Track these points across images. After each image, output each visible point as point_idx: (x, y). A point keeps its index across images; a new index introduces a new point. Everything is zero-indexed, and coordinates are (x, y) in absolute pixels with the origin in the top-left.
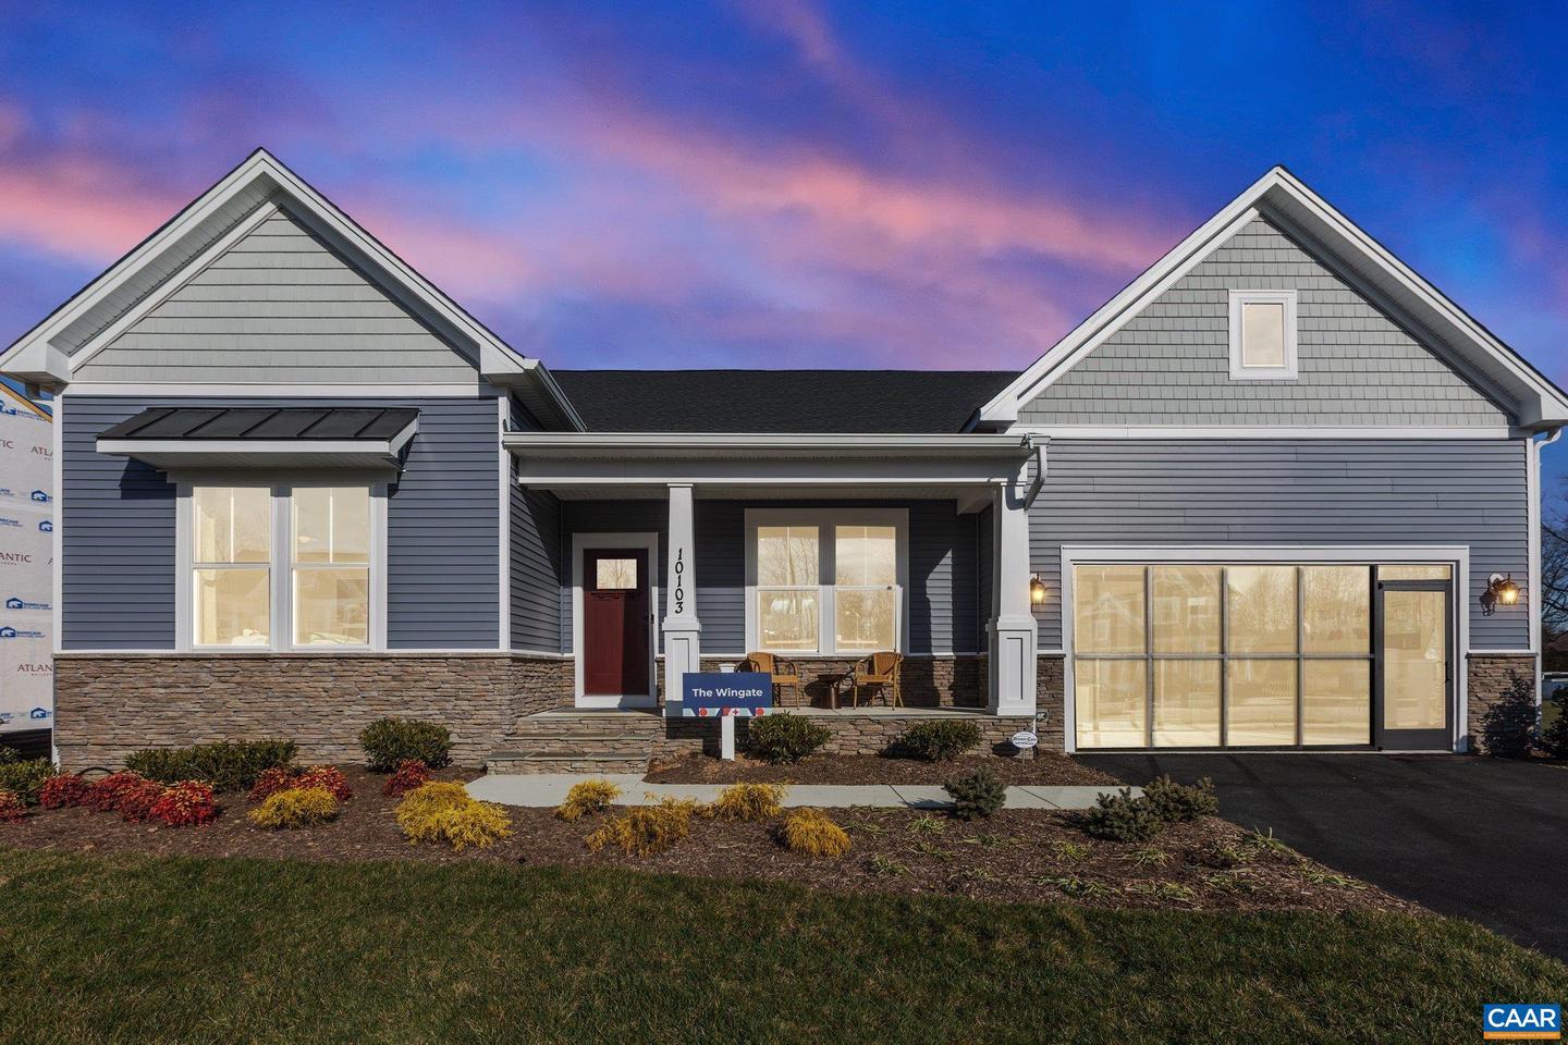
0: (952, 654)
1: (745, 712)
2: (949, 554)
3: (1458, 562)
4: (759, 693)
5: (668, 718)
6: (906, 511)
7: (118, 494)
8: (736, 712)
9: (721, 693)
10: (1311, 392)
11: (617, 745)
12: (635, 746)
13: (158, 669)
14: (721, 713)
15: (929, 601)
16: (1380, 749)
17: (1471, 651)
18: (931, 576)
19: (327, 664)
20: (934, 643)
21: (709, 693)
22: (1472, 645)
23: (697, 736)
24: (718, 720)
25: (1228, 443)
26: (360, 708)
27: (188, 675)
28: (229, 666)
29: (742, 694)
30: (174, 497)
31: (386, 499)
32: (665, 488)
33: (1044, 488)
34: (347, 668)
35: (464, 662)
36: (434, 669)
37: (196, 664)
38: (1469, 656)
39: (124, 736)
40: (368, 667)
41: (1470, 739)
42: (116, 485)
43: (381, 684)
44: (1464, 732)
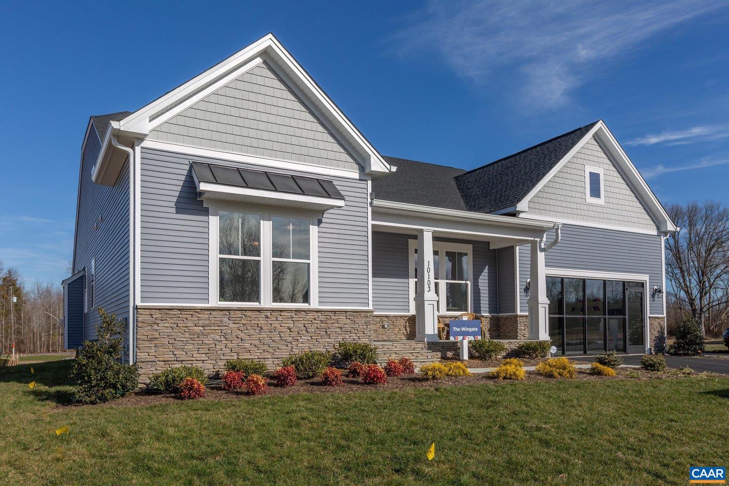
0: (489, 314)
1: (472, 338)
2: (487, 267)
3: (646, 281)
4: (477, 329)
5: (428, 343)
6: (471, 246)
7: (174, 210)
8: (468, 338)
9: (463, 329)
10: (608, 211)
11: (418, 355)
12: (425, 355)
13: (199, 316)
14: (463, 339)
15: (480, 289)
16: (628, 354)
17: (650, 316)
18: (481, 277)
19: (289, 314)
20: (482, 309)
21: (459, 330)
22: (651, 313)
23: (439, 351)
24: (462, 342)
25: (586, 228)
26: (306, 338)
27: (217, 319)
28: (239, 314)
29: (471, 330)
30: (208, 215)
31: (317, 227)
32: (422, 231)
33: (557, 245)
34: (301, 316)
35: (354, 313)
36: (341, 317)
37: (221, 313)
38: (650, 317)
39: (180, 356)
40: (310, 316)
41: (650, 349)
42: (173, 204)
43: (316, 325)
44: (649, 347)
